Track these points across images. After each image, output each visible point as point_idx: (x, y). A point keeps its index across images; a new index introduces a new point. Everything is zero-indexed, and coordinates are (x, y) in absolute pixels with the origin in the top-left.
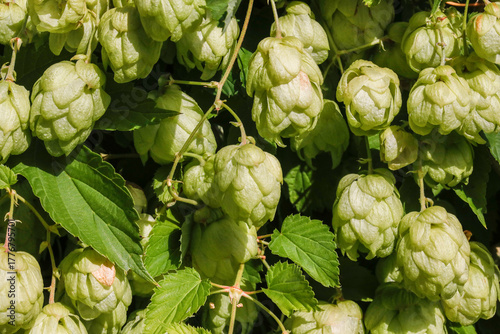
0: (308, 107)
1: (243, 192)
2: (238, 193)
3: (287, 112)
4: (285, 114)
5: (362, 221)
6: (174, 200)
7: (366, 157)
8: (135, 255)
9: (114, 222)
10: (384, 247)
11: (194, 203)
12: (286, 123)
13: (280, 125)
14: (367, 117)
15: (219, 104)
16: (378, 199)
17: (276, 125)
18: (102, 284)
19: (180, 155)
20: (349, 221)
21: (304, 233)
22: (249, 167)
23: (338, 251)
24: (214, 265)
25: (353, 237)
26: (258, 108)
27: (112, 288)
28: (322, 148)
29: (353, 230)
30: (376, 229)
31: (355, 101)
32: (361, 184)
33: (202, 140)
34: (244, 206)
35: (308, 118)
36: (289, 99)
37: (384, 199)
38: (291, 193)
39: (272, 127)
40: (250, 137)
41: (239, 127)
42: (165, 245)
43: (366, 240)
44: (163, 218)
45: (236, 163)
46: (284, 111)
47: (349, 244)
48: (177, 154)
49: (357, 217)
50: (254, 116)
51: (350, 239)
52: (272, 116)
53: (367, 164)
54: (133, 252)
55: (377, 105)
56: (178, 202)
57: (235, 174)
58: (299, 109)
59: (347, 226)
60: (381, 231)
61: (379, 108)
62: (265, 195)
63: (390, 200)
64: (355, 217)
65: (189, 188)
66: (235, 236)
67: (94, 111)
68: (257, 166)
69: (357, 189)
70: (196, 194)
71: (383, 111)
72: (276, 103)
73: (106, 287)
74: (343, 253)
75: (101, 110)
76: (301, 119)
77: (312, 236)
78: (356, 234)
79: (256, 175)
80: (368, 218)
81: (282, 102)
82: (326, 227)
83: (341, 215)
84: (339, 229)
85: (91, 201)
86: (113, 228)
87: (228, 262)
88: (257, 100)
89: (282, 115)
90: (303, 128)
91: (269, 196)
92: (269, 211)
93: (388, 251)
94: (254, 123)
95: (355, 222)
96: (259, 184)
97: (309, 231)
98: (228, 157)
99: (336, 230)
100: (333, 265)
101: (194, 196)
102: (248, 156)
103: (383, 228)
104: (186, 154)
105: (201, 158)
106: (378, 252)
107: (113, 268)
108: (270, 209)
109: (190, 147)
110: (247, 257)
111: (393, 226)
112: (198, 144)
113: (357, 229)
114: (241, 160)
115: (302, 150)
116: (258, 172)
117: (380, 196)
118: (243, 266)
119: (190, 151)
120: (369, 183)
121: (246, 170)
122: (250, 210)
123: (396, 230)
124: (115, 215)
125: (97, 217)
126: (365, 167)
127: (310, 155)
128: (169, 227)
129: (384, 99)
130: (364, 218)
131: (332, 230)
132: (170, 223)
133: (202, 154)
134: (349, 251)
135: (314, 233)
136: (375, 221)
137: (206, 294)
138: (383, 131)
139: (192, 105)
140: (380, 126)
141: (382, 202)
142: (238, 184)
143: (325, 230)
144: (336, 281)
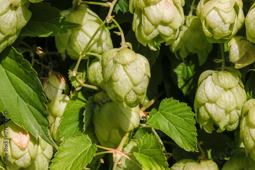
0: (171, 22)
1: (119, 82)
2: (114, 83)
3: (156, 26)
4: (153, 27)
5: (214, 105)
6: (80, 86)
7: (221, 58)
8: (44, 127)
9: (31, 102)
10: (230, 124)
11: (95, 88)
12: (155, 33)
13: (151, 35)
14: (216, 30)
15: (109, 18)
16: (226, 90)
17: (147, 34)
18: (19, 147)
19: (82, 54)
20: (204, 105)
21: (174, 112)
22: (123, 65)
23: (197, 126)
24: (108, 133)
25: (207, 117)
26: (136, 22)
27: (27, 150)
28: (191, 50)
29: (207, 111)
30: (223, 111)
31: (208, 18)
32: (214, 78)
33: (102, 44)
34: (119, 93)
35: (171, 30)
36: (157, 16)
37: (230, 89)
38: (179, 81)
39: (145, 36)
40: (128, 43)
41: (120, 36)
42: (76, 117)
43: (216, 119)
44: (75, 98)
45: (115, 62)
46: (153, 25)
47: (204, 121)
48: (80, 53)
49: (210, 101)
50: (134, 28)
51: (204, 118)
52: (144, 28)
53: (221, 63)
54: (42, 124)
55: (223, 21)
56: (83, 87)
57: (113, 70)
58: (164, 24)
59: (203, 108)
60: (227, 112)
61: (225, 24)
62: (135, 85)
63: (235, 90)
64: (208, 102)
65: (91, 78)
66: (122, 112)
67: (17, 23)
68: (129, 65)
69: (210, 82)
70: (96, 82)
71: (228, 25)
72: (148, 19)
73: (23, 149)
74: (201, 127)
75: (23, 22)
76: (166, 31)
77: (179, 114)
78: (209, 114)
79: (128, 71)
80: (218, 103)
81: (152, 18)
82: (189, 108)
83: (198, 100)
84: (198, 110)
85: (17, 87)
86: (31, 106)
87: (117, 131)
88: (135, 16)
89: (151, 27)
90: (168, 37)
91: (138, 86)
92: (139, 97)
93: (234, 127)
94: (134, 33)
95: (208, 105)
96: (130, 78)
97: (178, 110)
98: (110, 57)
99: (196, 111)
100: (193, 136)
101: (95, 83)
102: (123, 57)
103: (229, 110)
104: (89, 53)
105: (100, 57)
106: (225, 127)
107: (28, 135)
108: (140, 95)
109: (92, 49)
110: (131, 127)
111: (237, 108)
112: (98, 46)
113: (209, 110)
114: (118, 60)
115: (178, 52)
116: (130, 69)
117: (227, 87)
118: (127, 134)
119: (92, 52)
120: (219, 77)
121: (121, 67)
122: (123, 96)
123: (240, 112)
124: (32, 98)
125: (20, 98)
126: (220, 65)
127: (183, 55)
128: (79, 104)
129: (229, 16)
130: (215, 102)
131: (193, 111)
132: (80, 102)
133: (101, 54)
134: (205, 126)
135: (181, 112)
136: (222, 106)
137: (92, 155)
138: (230, 40)
139: (95, 19)
140: (228, 36)
141: (229, 91)
142: (115, 77)
143: (188, 110)
144: (195, 147)
